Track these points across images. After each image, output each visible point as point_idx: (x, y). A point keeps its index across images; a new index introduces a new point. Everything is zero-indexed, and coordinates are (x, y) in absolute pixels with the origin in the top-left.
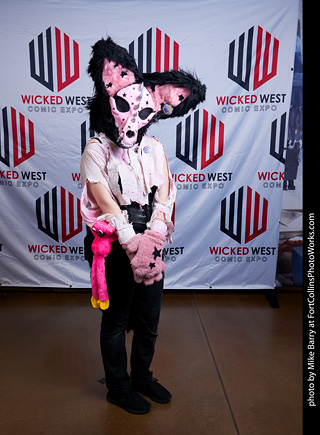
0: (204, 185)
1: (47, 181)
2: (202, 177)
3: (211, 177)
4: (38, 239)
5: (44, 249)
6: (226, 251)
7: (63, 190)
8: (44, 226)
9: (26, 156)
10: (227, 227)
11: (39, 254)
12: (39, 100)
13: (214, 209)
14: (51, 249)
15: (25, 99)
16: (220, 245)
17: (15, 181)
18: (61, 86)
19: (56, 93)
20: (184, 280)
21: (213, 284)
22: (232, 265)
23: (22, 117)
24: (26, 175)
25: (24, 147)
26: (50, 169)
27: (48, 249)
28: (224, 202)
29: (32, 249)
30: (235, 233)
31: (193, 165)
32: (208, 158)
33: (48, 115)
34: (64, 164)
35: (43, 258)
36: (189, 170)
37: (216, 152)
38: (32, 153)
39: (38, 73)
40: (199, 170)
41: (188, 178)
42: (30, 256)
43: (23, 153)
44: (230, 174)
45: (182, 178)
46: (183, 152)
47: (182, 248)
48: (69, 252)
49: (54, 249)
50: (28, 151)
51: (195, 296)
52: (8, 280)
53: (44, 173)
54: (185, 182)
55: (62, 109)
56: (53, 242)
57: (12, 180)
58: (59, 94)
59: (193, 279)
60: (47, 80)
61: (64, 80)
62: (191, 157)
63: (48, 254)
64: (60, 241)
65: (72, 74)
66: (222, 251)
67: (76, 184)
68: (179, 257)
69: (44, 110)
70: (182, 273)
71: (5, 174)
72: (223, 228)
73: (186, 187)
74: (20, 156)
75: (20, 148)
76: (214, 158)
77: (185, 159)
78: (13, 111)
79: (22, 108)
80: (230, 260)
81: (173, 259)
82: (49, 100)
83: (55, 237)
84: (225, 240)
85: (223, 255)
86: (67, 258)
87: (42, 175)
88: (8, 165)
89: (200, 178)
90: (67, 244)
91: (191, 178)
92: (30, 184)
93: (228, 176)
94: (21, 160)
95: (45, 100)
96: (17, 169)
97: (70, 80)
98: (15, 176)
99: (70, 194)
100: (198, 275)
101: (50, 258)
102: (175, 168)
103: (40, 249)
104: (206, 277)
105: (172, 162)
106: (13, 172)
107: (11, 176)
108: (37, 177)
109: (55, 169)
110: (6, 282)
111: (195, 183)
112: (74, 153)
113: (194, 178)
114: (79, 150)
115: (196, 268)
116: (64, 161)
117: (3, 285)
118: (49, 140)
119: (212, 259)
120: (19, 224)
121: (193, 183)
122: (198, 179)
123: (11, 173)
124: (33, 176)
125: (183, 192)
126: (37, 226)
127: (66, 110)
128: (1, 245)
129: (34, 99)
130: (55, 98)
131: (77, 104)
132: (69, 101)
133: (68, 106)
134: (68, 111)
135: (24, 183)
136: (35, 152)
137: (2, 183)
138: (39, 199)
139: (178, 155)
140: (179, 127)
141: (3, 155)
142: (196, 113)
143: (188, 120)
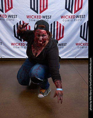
0: (75, 20)
1: (17, 19)
3: (77, 17)
4: (15, 40)
5: (17, 44)
6: (82, 44)
8: (17, 36)
9: (9, 9)
10: (82, 36)
11: (15, 46)
13: (78, 29)
14: (19, 44)
16: (80, 42)
17: (5, 19)
20: (67, 55)
21: (77, 56)
22: (83, 49)
24: (9, 16)
25: (9, 5)
26: (18, 14)
27: (18, 44)
28: (81, 26)
29: (12, 44)
30: (85, 38)
31: (71, 12)
32: (77, 9)
34: (24, 12)
35: (16, 48)
36: (69, 14)
37: (80, 7)
38: (12, 7)
40: (73, 14)
41: (69, 17)
42: (12, 47)
44: (84, 15)
45: (67, 17)
46: (68, 7)
47: (66, 44)
49: (20, 44)
50: (10, 7)
51: (70, 61)
53: (16, 15)
54: (68, 19)
56: (20, 42)
57: (4, 18)
59: (70, 55)
62: (70, 9)
63: (18, 46)
66: (80, 44)
67: (28, 20)
68: (65, 47)
70: (66, 53)
71: (2, 16)
72: (81, 36)
73: (68, 20)
74: (7, 9)
75: (7, 6)
76: (79, 9)
77: (68, 10)
80: (83, 47)
81: (63, 48)
83: (21, 40)
84: (82, 40)
85: (80, 46)
87: (15, 16)
88: (3, 12)
91: (70, 17)
92: (11, 19)
93: (83, 16)
96: (6, 14)
98: (6, 17)
100: (71, 53)
101: (19, 48)
102: (64, 13)
103: (15, 44)
104: (74, 54)
105: (63, 11)
106: (5, 15)
107: (4, 17)
108: (14, 17)
109: (20, 14)
110: (3, 57)
111: (72, 19)
112: (28, 7)
113: (71, 17)
114: (29, 6)
115: (71, 50)
116: (24, 11)
117: (2, 57)
118: (18, 2)
119: (76, 47)
120: (8, 35)
121: (71, 19)
122: (73, 17)
123: (4, 15)
124: (12, 16)
125: (67, 22)
126: (14, 36)
128: (1, 43)
135: (9, 19)
136: (13, 7)
137: (1, 19)
138: (15, 25)
139: (66, 8)
141: (1, 8)
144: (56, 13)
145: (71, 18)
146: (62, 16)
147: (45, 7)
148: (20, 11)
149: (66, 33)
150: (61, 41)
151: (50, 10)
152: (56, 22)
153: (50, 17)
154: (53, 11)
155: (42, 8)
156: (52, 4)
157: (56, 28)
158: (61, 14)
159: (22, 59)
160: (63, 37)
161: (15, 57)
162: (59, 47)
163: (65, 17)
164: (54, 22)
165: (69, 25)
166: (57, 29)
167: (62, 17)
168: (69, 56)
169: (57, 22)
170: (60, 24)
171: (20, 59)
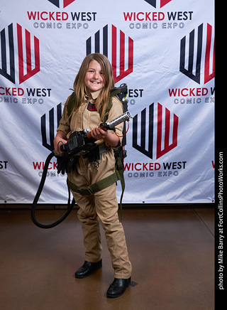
0: (207, 99)
1: (52, 98)
2: (205, 91)
4: (42, 156)
8: (49, 143)
9: (31, 73)
12: (45, 16)
15: (31, 16)
17: (20, 98)
18: (67, 2)
20: (187, 194)
23: (28, 34)
24: (31, 92)
25: (29, 64)
26: (55, 85)
29: (36, 166)
32: (211, 72)
34: (69, 81)
36: (192, 84)
38: (37, 69)
40: (202, 85)
41: (191, 92)
42: (35, 173)
43: (29, 70)
45: (185, 92)
46: (186, 67)
47: (184, 163)
50: (33, 68)
52: (13, 197)
53: (49, 90)
54: (189, 97)
55: (68, 24)
57: (17, 97)
58: (65, 10)
62: (194, 71)
63: (52, 170)
68: (182, 172)
69: (49, 26)
71: (11, 91)
73: (189, 101)
74: (25, 73)
75: (25, 65)
77: (188, 73)
78: (19, 27)
79: (28, 25)
81: (176, 174)
82: (54, 16)
87: (47, 92)
88: (14, 82)
91: (195, 92)
92: (35, 100)
94: (27, 77)
95: (51, 16)
96: (23, 86)
98: (21, 93)
100: (201, 189)
101: (55, 175)
102: (179, 82)
104: (208, 191)
105: (175, 77)
106: (19, 89)
107: (17, 93)
108: (42, 93)
109: (60, 85)
111: (199, 97)
113: (198, 92)
115: (199, 182)
117: (8, 202)
118: (54, 56)
120: (24, 141)
121: (196, 97)
122: (201, 93)
123: (17, 90)
124: (38, 92)
125: (187, 106)
126: (41, 143)
127: (71, 26)
128: (5, 162)
129: (40, 15)
130: (61, 14)
131: (82, 20)
132: (75, 16)
133: (74, 22)
134: (74, 27)
135: (29, 100)
136: (41, 68)
137: (6, 100)
138: (45, 115)
139: (182, 69)
140: (183, 41)
141: (9, 72)
142: (200, 28)
143: (192, 34)
144: (157, 83)
145: (197, 95)
146: (173, 90)
147: (126, 69)
148: (60, 79)
149: (185, 135)
150: (170, 156)
151: (138, 74)
152: (156, 107)
153: (139, 92)
154: (147, 78)
155: (118, 70)
156: (145, 59)
157: (155, 121)
158: (168, 85)
159: (61, 207)
160: (175, 144)
161: (43, 201)
162: (165, 171)
163: (181, 92)
164: (151, 107)
165: (191, 115)
166: (160, 123)
167: (172, 92)
168: (195, 198)
169: (160, 107)
170: (168, 112)
171: (57, 207)
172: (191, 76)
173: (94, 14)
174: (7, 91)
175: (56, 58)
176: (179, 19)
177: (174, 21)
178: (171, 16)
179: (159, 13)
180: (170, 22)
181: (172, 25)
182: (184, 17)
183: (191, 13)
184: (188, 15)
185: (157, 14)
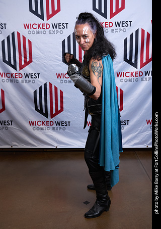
0: (142, 79)
1: (40, 79)
2: (141, 74)
3: (147, 73)
4: (36, 117)
5: (39, 123)
7: (51, 85)
8: (39, 108)
9: (27, 63)
11: (36, 127)
12: (35, 26)
14: (43, 123)
15: (26, 26)
17: (20, 80)
18: (49, 17)
19: (45, 21)
20: (130, 142)
21: (149, 144)
23: (24, 38)
24: (27, 76)
25: (25, 57)
26: (42, 71)
27: (41, 123)
29: (31, 123)
31: (135, 65)
32: (144, 61)
33: (41, 36)
34: (51, 68)
35: (38, 129)
36: (132, 69)
37: (150, 57)
38: (31, 61)
39: (34, 9)
40: (139, 69)
41: (132, 74)
42: (30, 128)
43: (25, 61)
45: (127, 74)
46: (128, 58)
47: (128, 121)
48: (55, 125)
49: (45, 123)
50: (28, 60)
51: (137, 152)
52: (17, 144)
53: (39, 74)
54: (130, 78)
55: (50, 31)
56: (45, 119)
57: (18, 79)
58: (48, 22)
59: (136, 141)
60: (40, 13)
61: (51, 13)
62: (133, 60)
63: (42, 126)
64: (49, 117)
65: (56, 8)
67: (59, 80)
68: (126, 127)
69: (38, 33)
70: (128, 138)
71: (14, 75)
73: (130, 80)
74: (23, 63)
75: (23, 58)
76: (149, 61)
77: (130, 62)
78: (19, 34)
79: (24, 32)
82: (41, 26)
83: (46, 115)
86: (53, 129)
87: (37, 75)
88: (16, 70)
89: (140, 74)
90: (54, 119)
91: (134, 74)
92: (30, 81)
94: (24, 66)
95: (39, 26)
96: (21, 72)
97: (54, 13)
98: (20, 76)
99: (55, 87)
100: (139, 138)
101: (43, 129)
102: (123, 68)
103: (36, 123)
104: (144, 140)
105: (121, 64)
106: (19, 74)
107: (18, 77)
108: (34, 76)
109: (46, 71)
110: (15, 145)
111: (137, 77)
112: (58, 60)
113: (136, 74)
114: (61, 58)
115: (138, 133)
116: (51, 66)
117: (13, 147)
118: (41, 53)
119: (148, 128)
120: (23, 107)
121: (135, 78)
122: (138, 75)
123: (18, 75)
124: (31, 76)
125: (129, 83)
126: (34, 109)
127: (52, 32)
128: (11, 121)
129: (32, 26)
130: (45, 25)
131: (59, 28)
132: (54, 26)
133: (54, 30)
134: (54, 33)
135: (26, 81)
136: (33, 60)
137: (11, 81)
138: (36, 91)
139: (125, 59)
140: (126, 41)
141: (12, 63)
142: (137, 32)
143: (131, 36)
145: (136, 76)
146: (119, 73)
148: (45, 67)
149: (128, 103)
159: (48, 150)
160: (121, 109)
161: (36, 146)
163: (125, 75)
165: (132, 89)
167: (119, 75)
171: (45, 150)
172: (131, 64)
173: (67, 24)
174: (12, 75)
175: (42, 53)
176: (122, 26)
177: (119, 28)
178: (117, 24)
179: (109, 23)
180: (116, 28)
181: (118, 30)
182: (126, 24)
183: (130, 22)
184: (129, 23)
185: (108, 23)
